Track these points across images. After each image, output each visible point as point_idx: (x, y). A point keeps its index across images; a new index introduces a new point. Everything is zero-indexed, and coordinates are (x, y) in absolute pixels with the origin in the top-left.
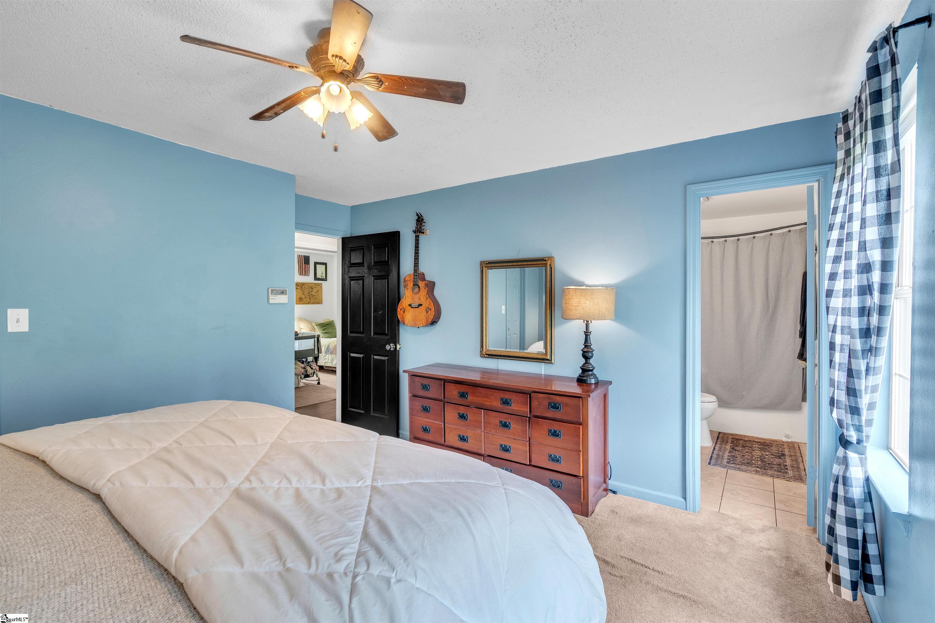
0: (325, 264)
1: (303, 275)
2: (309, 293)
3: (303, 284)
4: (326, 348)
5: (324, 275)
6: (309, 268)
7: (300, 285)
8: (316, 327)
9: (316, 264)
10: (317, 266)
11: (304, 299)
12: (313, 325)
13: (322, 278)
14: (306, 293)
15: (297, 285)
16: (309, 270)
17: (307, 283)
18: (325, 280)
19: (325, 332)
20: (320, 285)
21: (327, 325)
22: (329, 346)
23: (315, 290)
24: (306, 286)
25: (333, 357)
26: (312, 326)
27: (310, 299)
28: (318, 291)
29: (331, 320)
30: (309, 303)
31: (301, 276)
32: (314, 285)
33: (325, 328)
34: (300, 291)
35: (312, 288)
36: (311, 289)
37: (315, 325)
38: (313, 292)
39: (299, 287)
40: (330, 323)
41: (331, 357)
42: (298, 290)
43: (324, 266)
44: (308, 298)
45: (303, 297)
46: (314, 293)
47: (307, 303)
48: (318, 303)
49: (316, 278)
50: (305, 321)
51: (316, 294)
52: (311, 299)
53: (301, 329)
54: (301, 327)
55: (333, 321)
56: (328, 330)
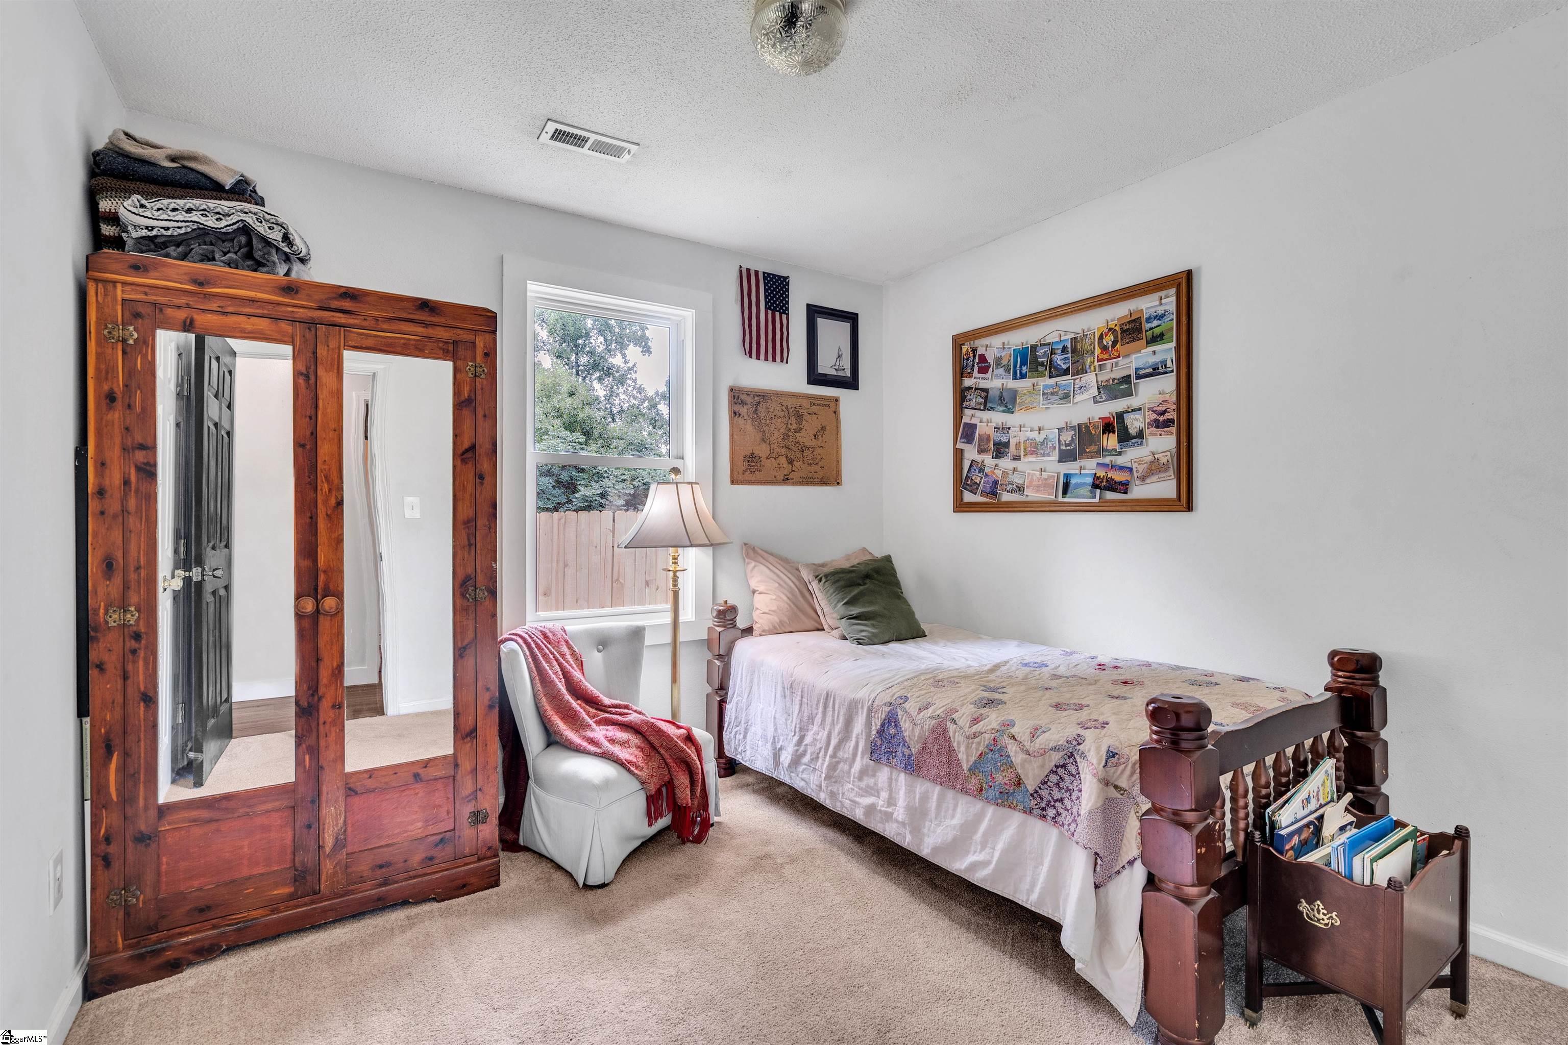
0: (852, 319)
1: (762, 356)
2: (786, 436)
3: (762, 397)
4: (876, 724)
5: (846, 363)
6: (785, 329)
7: (749, 399)
8: (815, 586)
9: (814, 312)
10: (823, 323)
11: (768, 464)
12: (806, 575)
13: (841, 374)
14: (777, 436)
15: (737, 396)
16: (785, 338)
17: (779, 394)
18: (851, 383)
19: (855, 611)
20: (832, 404)
21: (867, 576)
22: (891, 720)
23: (810, 426)
24: (773, 405)
25: (925, 798)
26: (800, 579)
27: (791, 462)
28: (823, 428)
29: (879, 554)
30: (786, 480)
31: (753, 361)
32: (805, 403)
33: (856, 591)
34: (749, 427)
35: (799, 417)
36: (793, 420)
37: (811, 578)
38: (803, 433)
39: (743, 410)
40: (877, 571)
41: (910, 791)
42: (740, 421)
43: (846, 326)
44: (783, 460)
45: (762, 451)
46: (806, 437)
47: (780, 477)
48: (824, 482)
49: (815, 378)
50: (771, 558)
51: (814, 443)
52: (797, 464)
53: (754, 592)
54: (754, 583)
55: (888, 559)
56: (871, 603)
